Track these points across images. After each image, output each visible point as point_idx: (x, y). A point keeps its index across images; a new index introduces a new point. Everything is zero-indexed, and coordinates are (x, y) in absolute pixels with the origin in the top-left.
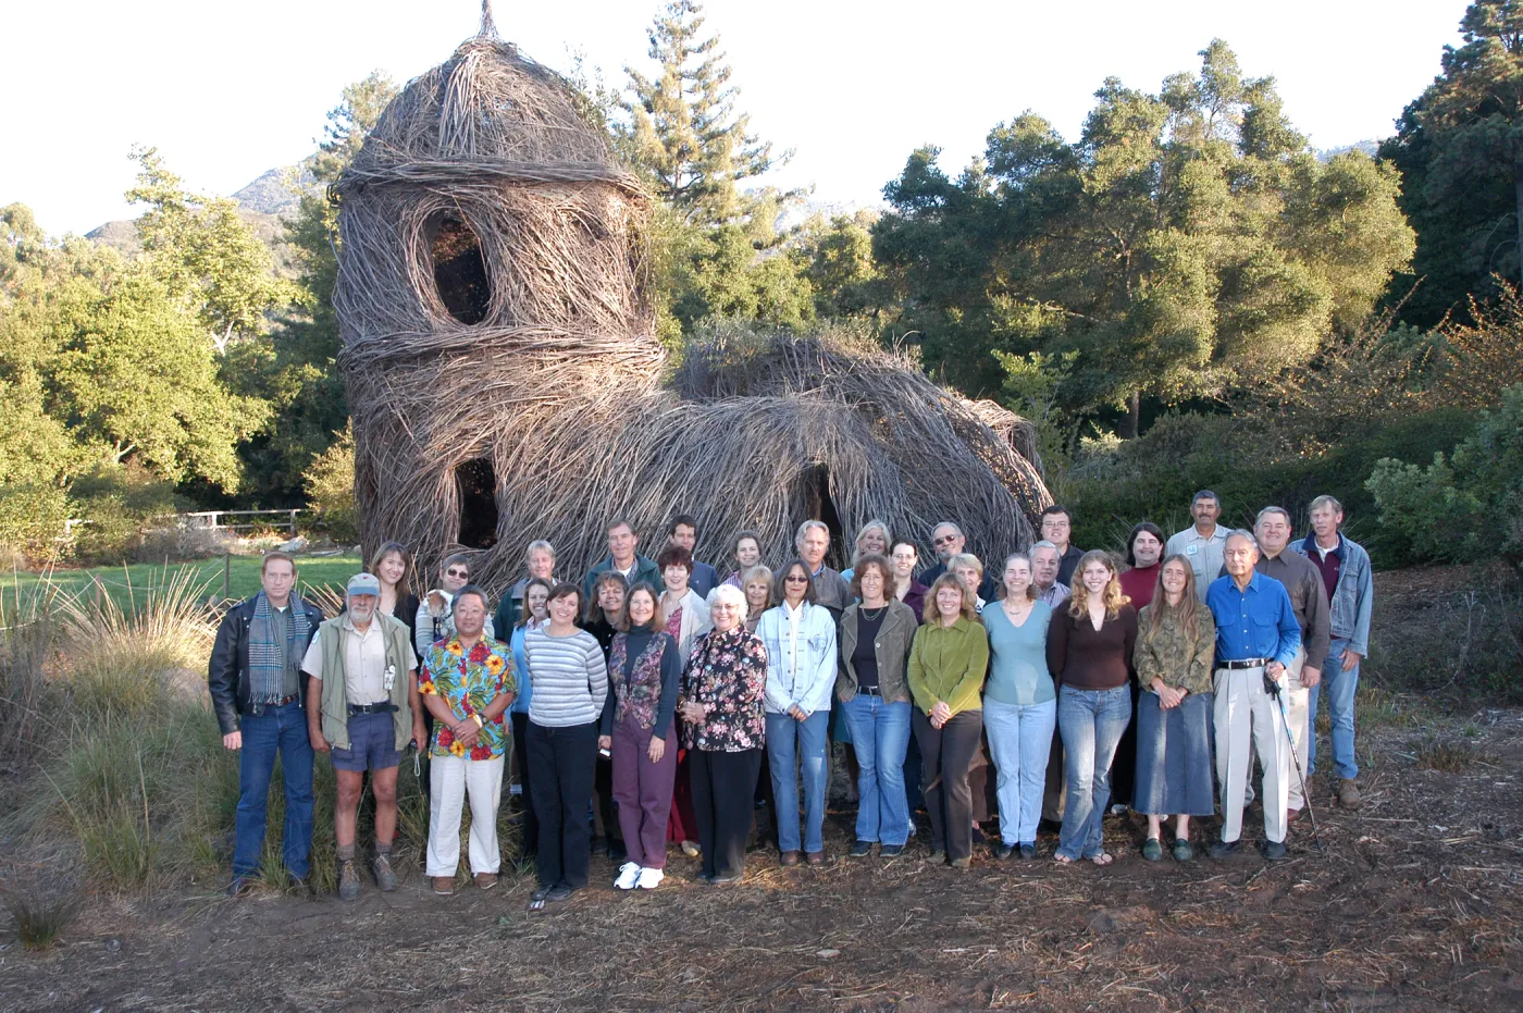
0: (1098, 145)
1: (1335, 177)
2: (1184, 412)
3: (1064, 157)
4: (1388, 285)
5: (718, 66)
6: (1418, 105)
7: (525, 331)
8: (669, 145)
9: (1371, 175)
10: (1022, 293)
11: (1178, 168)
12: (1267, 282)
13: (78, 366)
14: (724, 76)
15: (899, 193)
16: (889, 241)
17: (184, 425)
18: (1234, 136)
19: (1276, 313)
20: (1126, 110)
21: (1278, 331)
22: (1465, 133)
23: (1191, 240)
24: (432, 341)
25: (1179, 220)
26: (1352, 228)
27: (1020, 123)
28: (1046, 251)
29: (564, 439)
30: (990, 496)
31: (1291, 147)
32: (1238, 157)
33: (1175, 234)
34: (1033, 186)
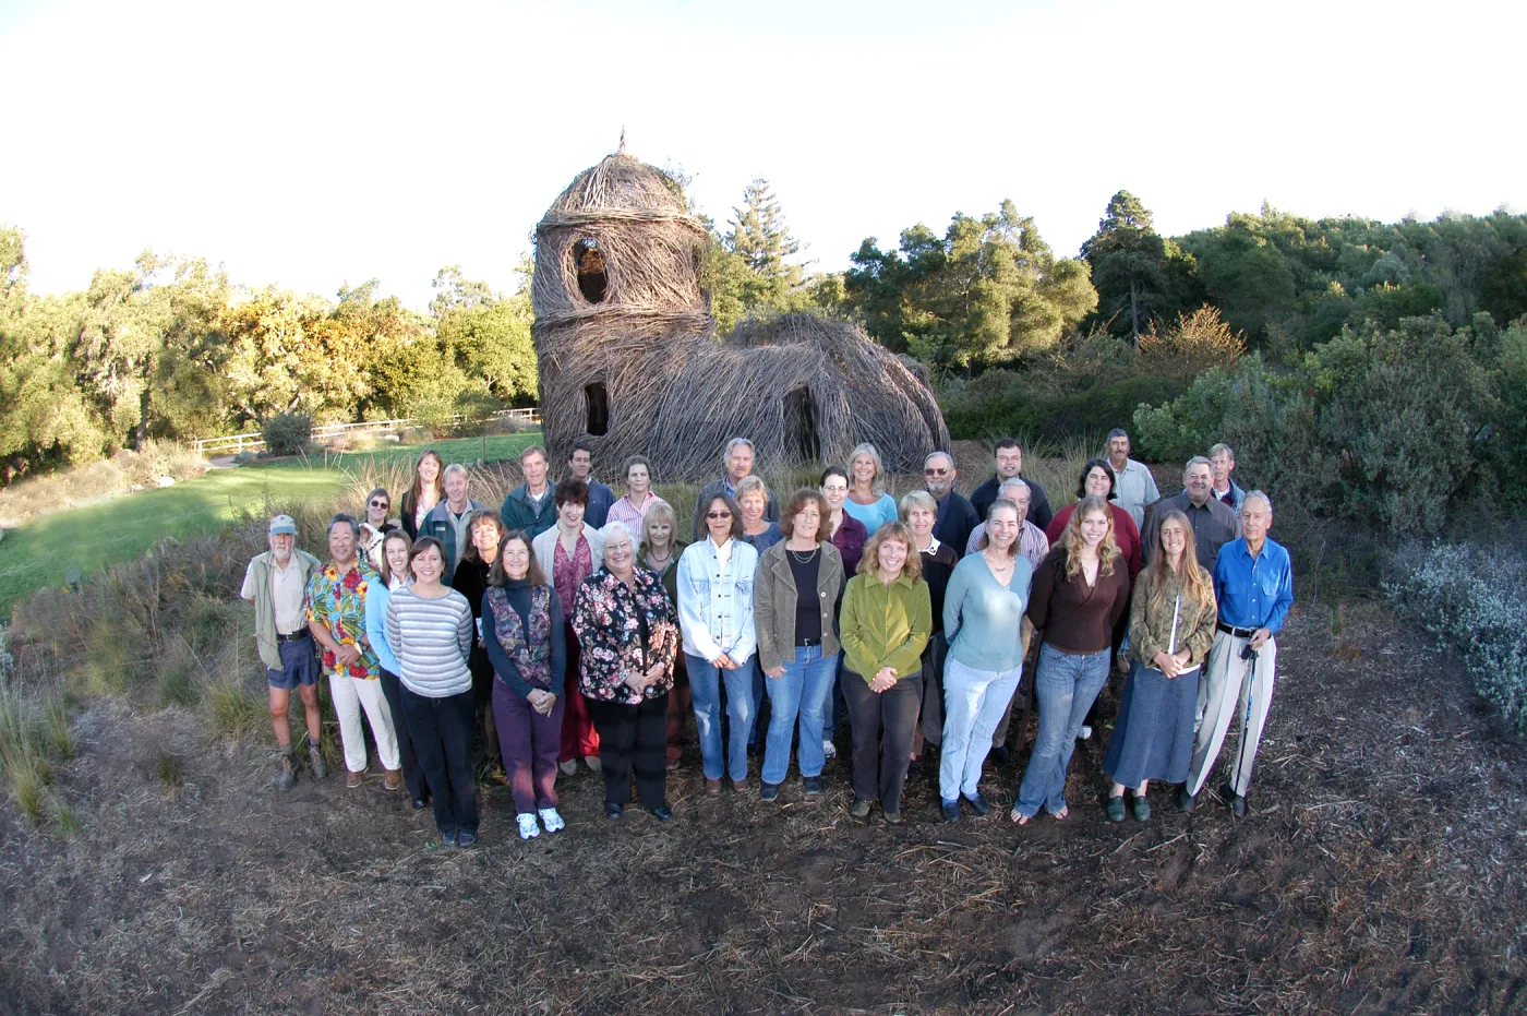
0: (953, 240)
1: (1063, 264)
2: (998, 368)
3: (938, 245)
4: (1086, 317)
5: (776, 206)
6: (1089, 242)
7: (625, 306)
8: (751, 240)
9: (1078, 265)
10: (918, 307)
11: (992, 253)
12: (1033, 309)
13: (471, 344)
14: (778, 210)
15: (859, 258)
16: (852, 281)
17: (516, 368)
18: (1017, 242)
19: (1038, 324)
20: (967, 225)
21: (1038, 333)
22: (1109, 256)
23: (1000, 286)
24: (573, 314)
25: (993, 276)
26: (1072, 288)
27: (916, 228)
28: (928, 289)
29: (648, 370)
30: (905, 409)
31: (1043, 249)
32: (1019, 251)
33: (991, 282)
34: (923, 257)
